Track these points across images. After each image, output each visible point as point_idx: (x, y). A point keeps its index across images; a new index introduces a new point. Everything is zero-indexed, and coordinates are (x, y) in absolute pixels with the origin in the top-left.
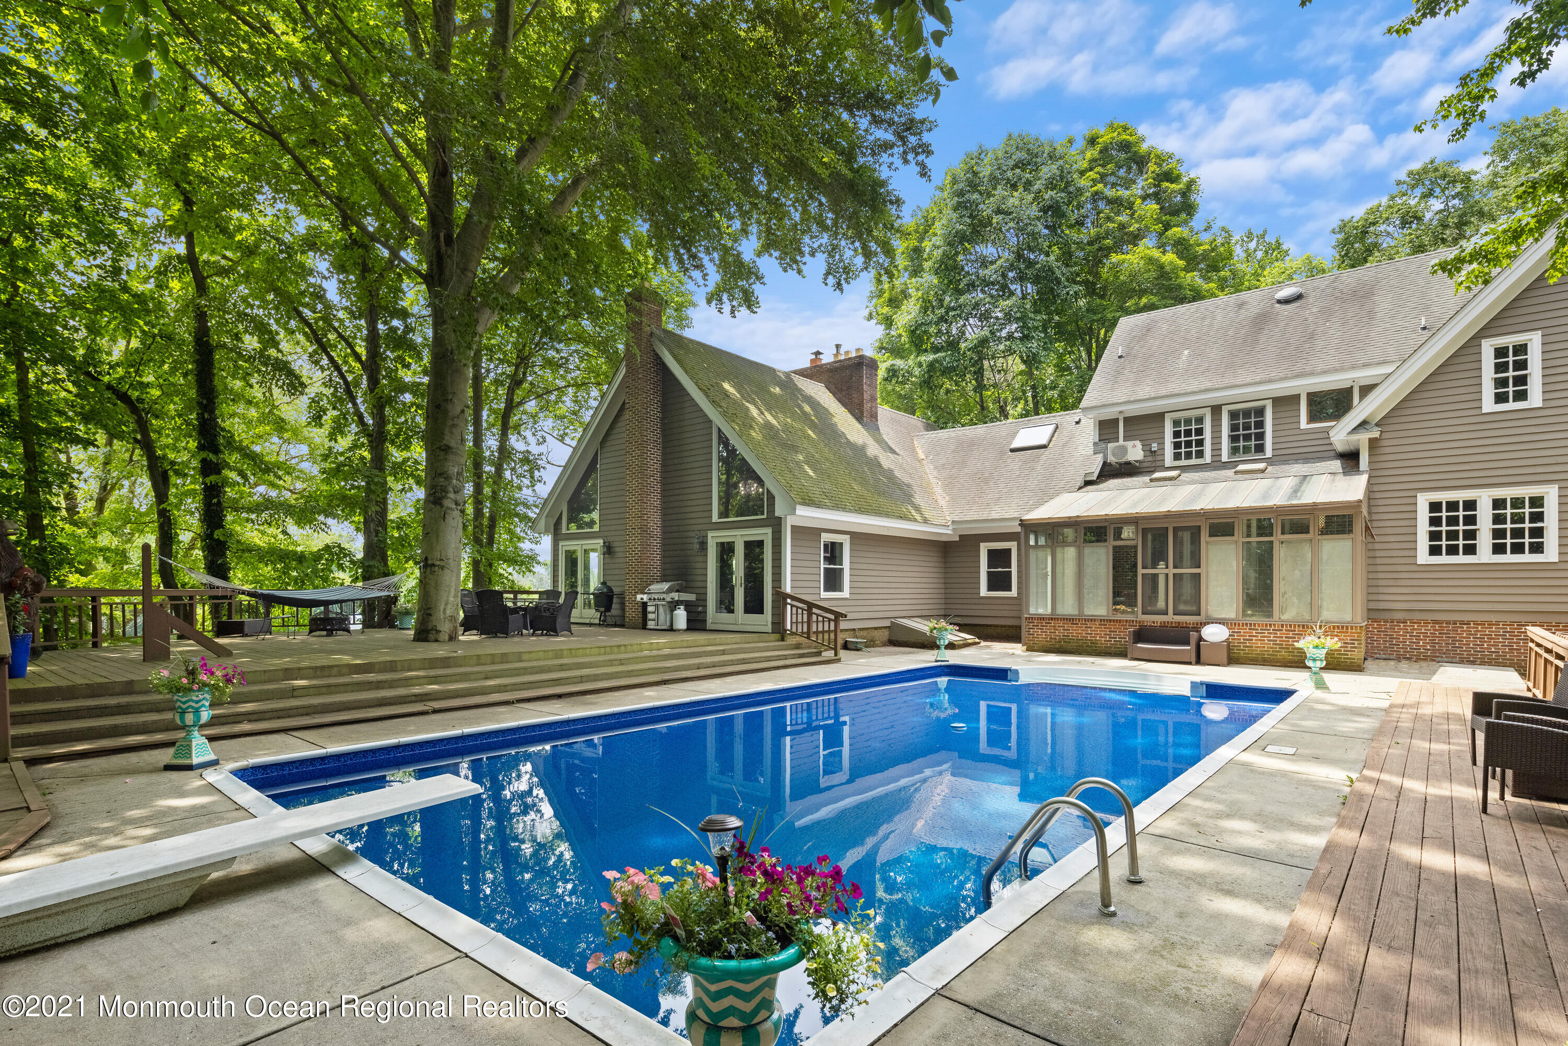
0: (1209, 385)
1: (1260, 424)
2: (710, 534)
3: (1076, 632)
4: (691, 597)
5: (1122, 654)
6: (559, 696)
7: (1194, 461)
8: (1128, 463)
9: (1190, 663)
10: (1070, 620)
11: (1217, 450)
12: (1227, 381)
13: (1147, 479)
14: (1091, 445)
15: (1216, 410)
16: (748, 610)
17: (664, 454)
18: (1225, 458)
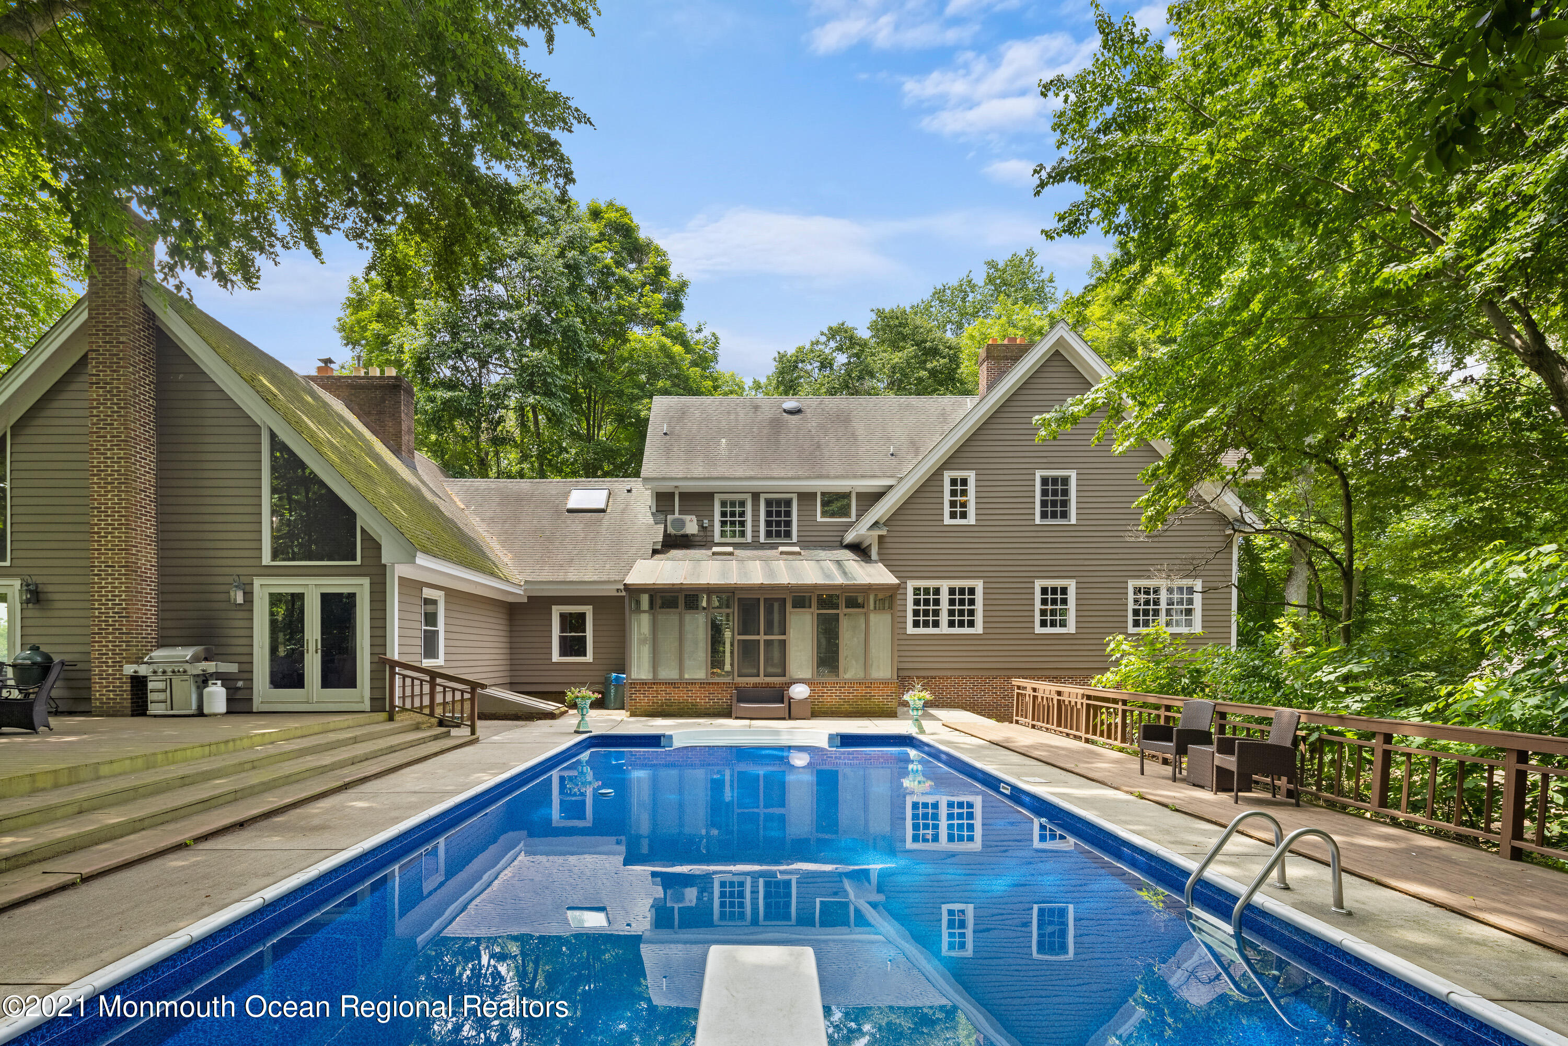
0: (752, 473)
1: (788, 514)
2: (257, 582)
3: (678, 696)
4: (233, 668)
5: (727, 714)
6: (241, 825)
7: (737, 540)
8: (686, 536)
9: (784, 719)
10: (672, 684)
11: (756, 532)
12: (766, 473)
13: (709, 553)
14: (649, 514)
15: (756, 496)
16: (326, 683)
17: (159, 461)
18: (762, 540)
